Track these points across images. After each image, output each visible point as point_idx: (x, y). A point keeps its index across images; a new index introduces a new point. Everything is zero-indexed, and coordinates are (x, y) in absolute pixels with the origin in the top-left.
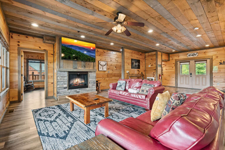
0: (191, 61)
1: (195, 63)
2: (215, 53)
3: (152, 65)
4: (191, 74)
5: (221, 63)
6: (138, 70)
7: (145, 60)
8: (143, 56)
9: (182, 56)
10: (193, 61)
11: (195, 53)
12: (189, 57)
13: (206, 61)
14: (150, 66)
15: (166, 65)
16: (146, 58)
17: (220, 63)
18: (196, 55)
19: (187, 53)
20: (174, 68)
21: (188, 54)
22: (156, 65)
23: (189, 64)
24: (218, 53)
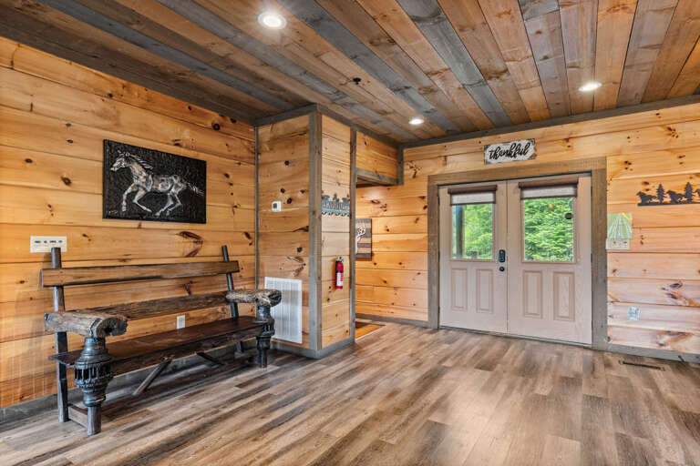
0: (501, 186)
1: (522, 199)
2: (618, 141)
3: (290, 201)
4: (502, 256)
5: (645, 200)
6: (186, 234)
7: (258, 166)
8: (235, 143)
9: (461, 160)
10: (514, 185)
11: (524, 143)
12: (493, 161)
13: (575, 184)
14: (279, 204)
15: (385, 207)
16: (262, 158)
17: (641, 195)
18: (525, 154)
19: (485, 140)
20: (424, 222)
21: (487, 147)
22: (312, 202)
23: (494, 202)
24: (634, 142)
